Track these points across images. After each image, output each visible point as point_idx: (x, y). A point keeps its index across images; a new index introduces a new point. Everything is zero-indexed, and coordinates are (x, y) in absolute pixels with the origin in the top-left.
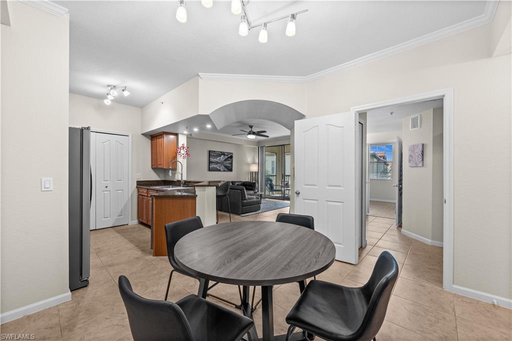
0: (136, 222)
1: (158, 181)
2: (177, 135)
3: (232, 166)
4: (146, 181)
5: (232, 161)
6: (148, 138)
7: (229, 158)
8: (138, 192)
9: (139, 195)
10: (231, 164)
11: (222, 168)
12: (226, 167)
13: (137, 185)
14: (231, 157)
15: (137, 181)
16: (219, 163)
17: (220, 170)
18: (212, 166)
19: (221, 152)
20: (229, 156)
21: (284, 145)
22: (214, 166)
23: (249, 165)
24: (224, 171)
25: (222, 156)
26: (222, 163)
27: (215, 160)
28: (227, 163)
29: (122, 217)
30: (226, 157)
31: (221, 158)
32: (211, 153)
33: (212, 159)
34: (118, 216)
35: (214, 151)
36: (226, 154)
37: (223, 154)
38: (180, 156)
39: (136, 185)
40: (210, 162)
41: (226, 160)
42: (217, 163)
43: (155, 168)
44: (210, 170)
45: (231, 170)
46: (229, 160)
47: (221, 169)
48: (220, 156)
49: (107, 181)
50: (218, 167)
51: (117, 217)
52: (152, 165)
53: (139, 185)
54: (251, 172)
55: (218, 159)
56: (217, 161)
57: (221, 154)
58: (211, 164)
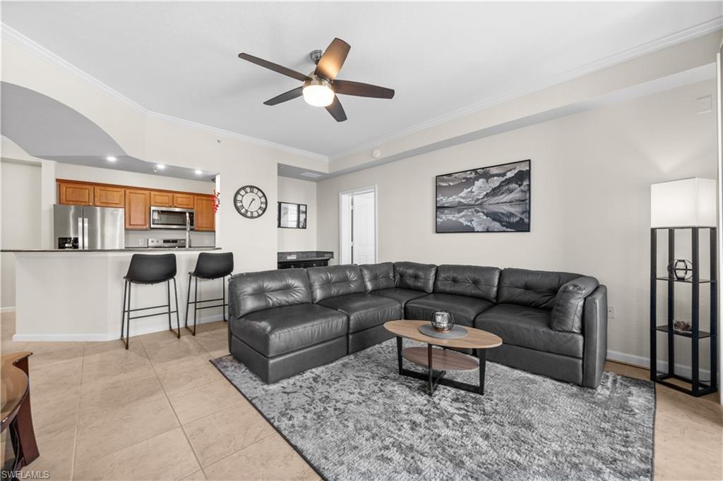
5: (527, 191)
7: (510, 181)
10: (525, 202)
14: (524, 177)
16: (469, 206)
17: (471, 230)
19: (474, 170)
20: (512, 174)
22: (450, 217)
25: (480, 182)
26: (477, 206)
27: (451, 199)
28: (505, 204)
30: (497, 181)
31: (475, 188)
32: (442, 183)
35: (450, 175)
36: (494, 171)
37: (484, 174)
41: (496, 192)
42: (459, 207)
44: (439, 230)
45: (522, 226)
46: (511, 191)
48: (469, 182)
50: (462, 220)
54: (653, 231)
55: (462, 194)
56: (460, 202)
57: (473, 175)
58: (443, 213)
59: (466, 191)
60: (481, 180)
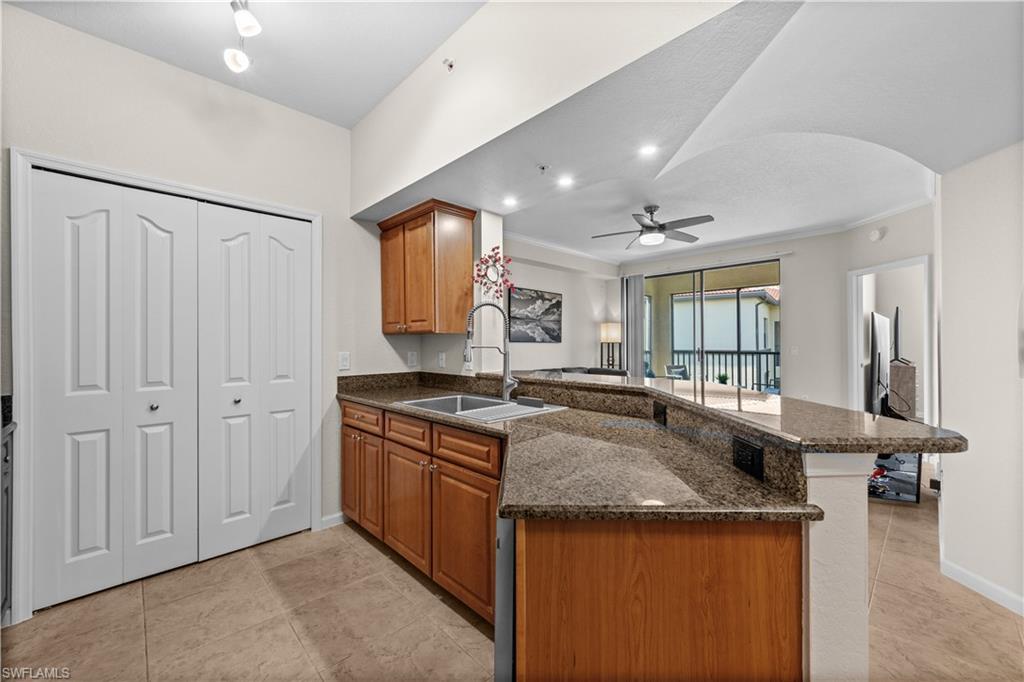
0: (336, 517)
1: (404, 375)
2: (471, 215)
3: (560, 329)
4: (366, 377)
5: (560, 315)
6: (371, 232)
7: (553, 306)
8: (344, 414)
9: (345, 425)
10: (559, 322)
11: (538, 333)
12: (547, 330)
13: (341, 388)
14: (558, 305)
15: (340, 379)
16: (533, 320)
17: (533, 340)
18: (517, 327)
19: (536, 291)
20: (554, 301)
21: (701, 271)
22: (521, 328)
23: (596, 325)
24: (543, 341)
25: (539, 302)
26: (537, 321)
27: (521, 311)
28: (550, 321)
29: (292, 504)
30: (547, 304)
31: (536, 306)
32: (512, 294)
33: (516, 311)
34: (278, 504)
35: (520, 289)
36: (547, 296)
37: (540, 295)
38: (484, 289)
39: (336, 392)
40: (511, 318)
41: (547, 312)
42: (526, 320)
43: (394, 332)
44: (511, 338)
45: (557, 339)
46: (554, 313)
47: (536, 336)
48: (533, 300)
49: (241, 379)
50: (528, 331)
51: (273, 509)
52: (385, 323)
53: (347, 392)
54: (602, 344)
55: (529, 309)
56: (527, 316)
57: (535, 295)
58: (515, 323)
59: (531, 307)
60: (540, 301)
